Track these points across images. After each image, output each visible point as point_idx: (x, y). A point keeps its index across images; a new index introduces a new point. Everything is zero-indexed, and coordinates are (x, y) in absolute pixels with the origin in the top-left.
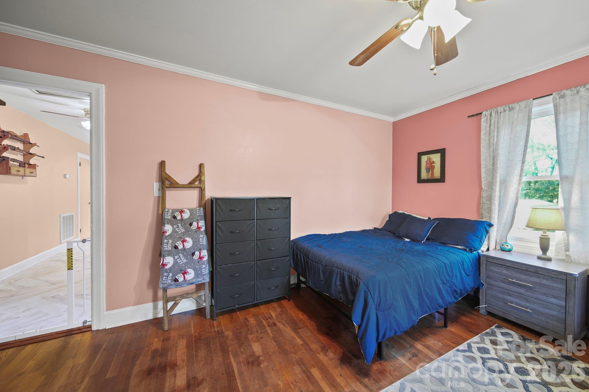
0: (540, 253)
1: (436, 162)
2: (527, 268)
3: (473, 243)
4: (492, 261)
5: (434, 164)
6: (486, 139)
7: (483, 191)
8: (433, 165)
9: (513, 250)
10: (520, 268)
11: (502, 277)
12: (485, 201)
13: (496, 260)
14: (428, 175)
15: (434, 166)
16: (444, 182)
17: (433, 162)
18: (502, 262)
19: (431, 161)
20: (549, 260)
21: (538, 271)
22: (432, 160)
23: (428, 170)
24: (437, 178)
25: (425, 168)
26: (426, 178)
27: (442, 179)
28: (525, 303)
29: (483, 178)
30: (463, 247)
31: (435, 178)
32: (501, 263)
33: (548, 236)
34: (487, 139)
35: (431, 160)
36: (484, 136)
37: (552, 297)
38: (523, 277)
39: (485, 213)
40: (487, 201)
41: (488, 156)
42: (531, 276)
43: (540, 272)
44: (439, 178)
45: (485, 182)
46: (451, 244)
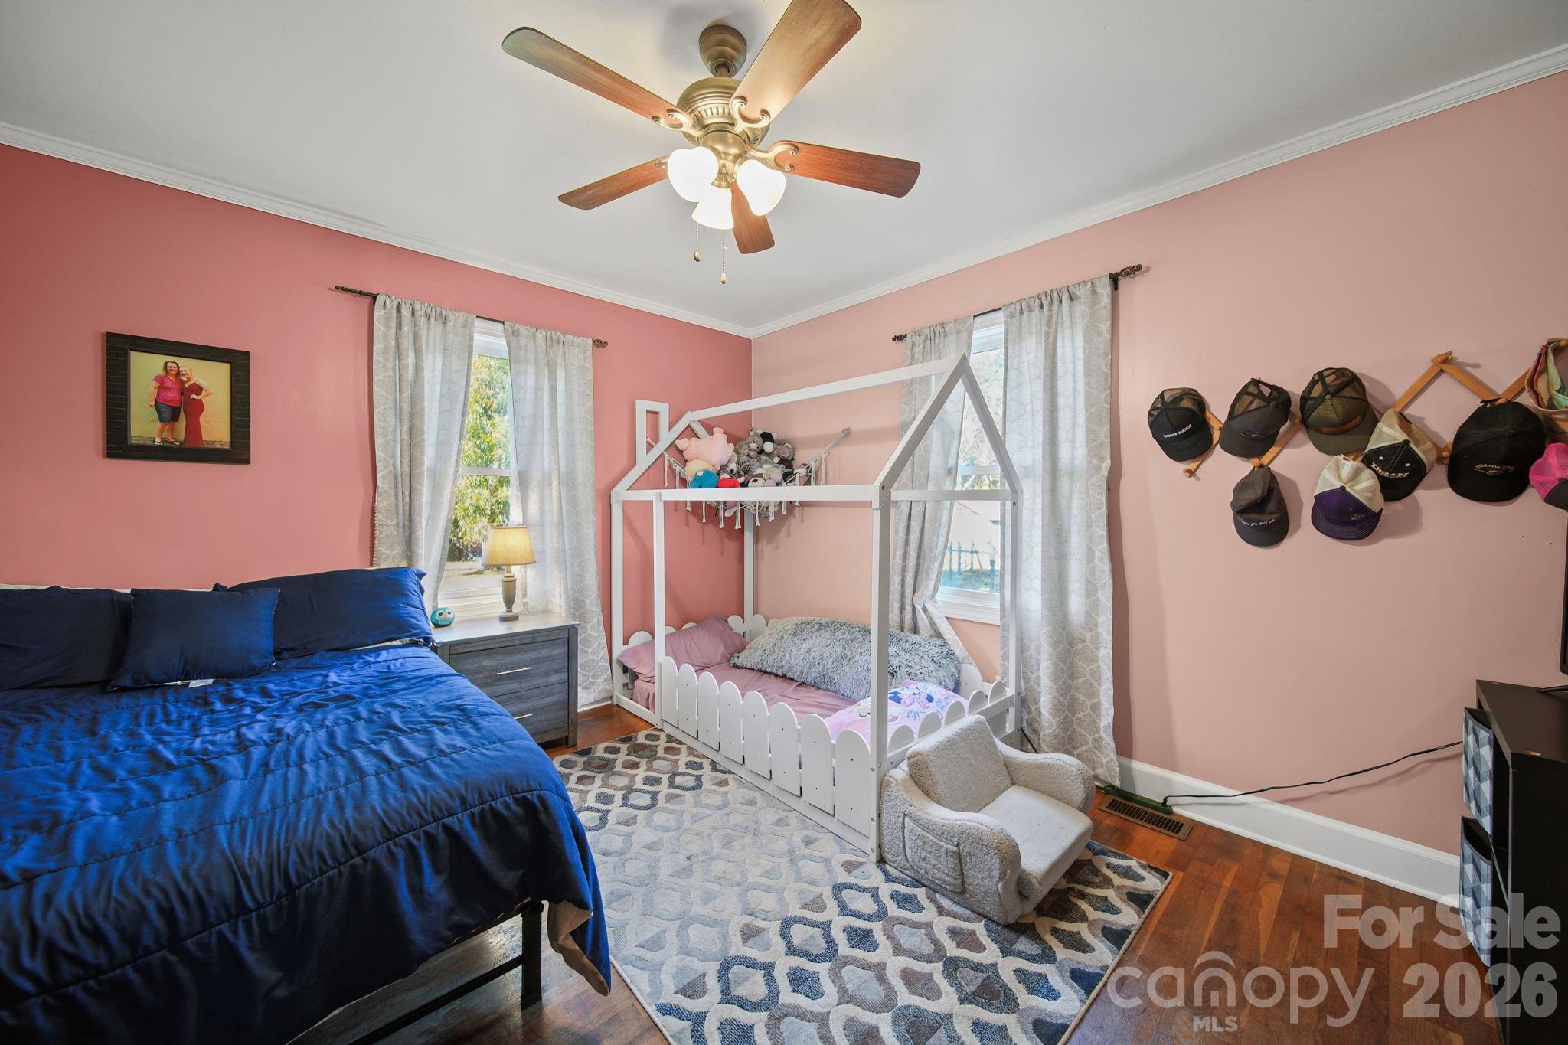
0: (502, 610)
1: (211, 390)
2: (520, 639)
3: (417, 622)
4: (462, 651)
5: (199, 394)
6: (385, 366)
7: (380, 495)
8: (194, 396)
9: (454, 621)
10: (511, 644)
11: (481, 676)
12: (384, 519)
13: (468, 646)
14: (172, 430)
15: (200, 400)
16: (247, 461)
17: (198, 389)
18: (481, 645)
19: (183, 383)
20: (516, 618)
21: (537, 637)
22: (189, 379)
23: (167, 413)
24: (218, 446)
25: (153, 403)
26: (158, 440)
27: (237, 452)
28: (518, 707)
29: (381, 461)
30: (407, 640)
31: (206, 446)
32: (478, 649)
33: (513, 577)
34: (390, 366)
35: (185, 379)
36: (381, 355)
37: (553, 674)
38: (516, 658)
39: (383, 549)
40: (387, 518)
41: (390, 407)
42: (526, 652)
43: (538, 639)
44: (227, 447)
45: (385, 472)
46: (370, 643)
